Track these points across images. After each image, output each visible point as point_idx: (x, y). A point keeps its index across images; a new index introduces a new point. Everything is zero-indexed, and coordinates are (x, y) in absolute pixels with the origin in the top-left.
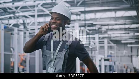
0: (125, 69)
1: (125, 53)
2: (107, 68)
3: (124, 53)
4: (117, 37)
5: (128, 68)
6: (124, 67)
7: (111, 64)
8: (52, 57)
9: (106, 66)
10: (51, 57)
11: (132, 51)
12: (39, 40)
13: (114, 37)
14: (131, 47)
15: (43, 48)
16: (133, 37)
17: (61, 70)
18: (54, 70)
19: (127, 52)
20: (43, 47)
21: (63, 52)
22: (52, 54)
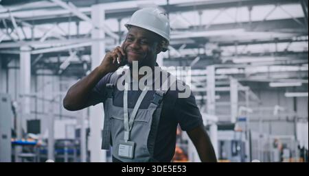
0: (276, 152)
1: (279, 111)
2: (224, 147)
3: (276, 113)
4: (259, 74)
5: (284, 147)
6: (275, 146)
7: (238, 138)
8: (126, 120)
9: (222, 143)
10: (123, 121)
11: (295, 109)
12: (99, 83)
13: (253, 75)
14: (295, 99)
15: (107, 101)
16: (298, 75)
17: (144, 149)
18: (132, 148)
19: (282, 109)
20: (106, 98)
21: (149, 109)
22: (126, 115)
